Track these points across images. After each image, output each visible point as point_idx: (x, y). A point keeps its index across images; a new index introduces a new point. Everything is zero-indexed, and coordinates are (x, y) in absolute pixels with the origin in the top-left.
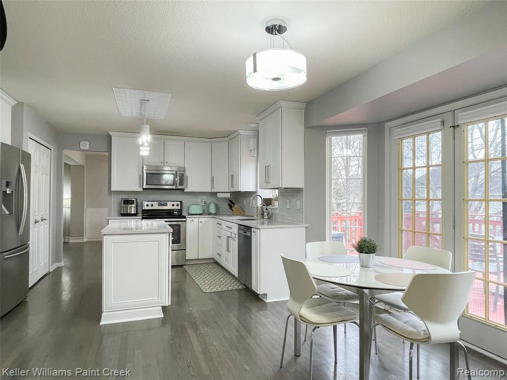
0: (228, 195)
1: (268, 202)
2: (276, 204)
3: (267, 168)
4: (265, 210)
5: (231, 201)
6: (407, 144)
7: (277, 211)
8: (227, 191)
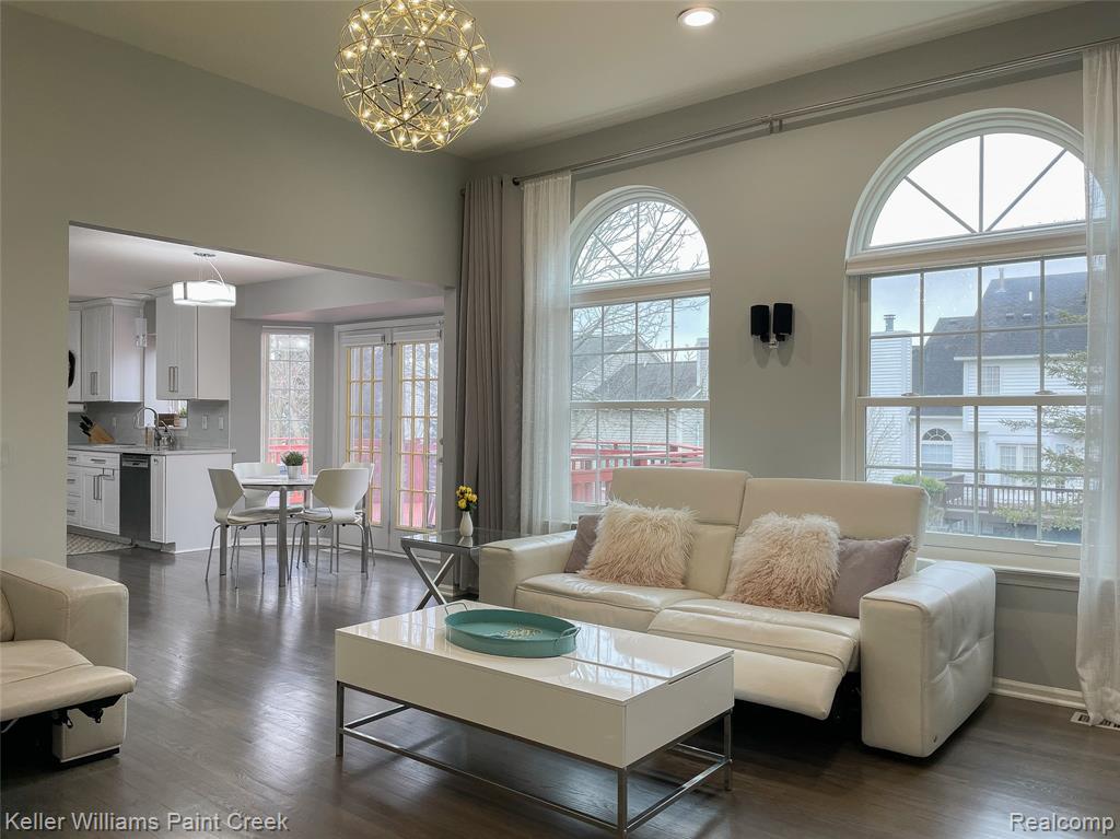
0: (80, 408)
1: (165, 420)
2: (183, 423)
3: (173, 371)
4: (161, 432)
5: (85, 419)
6: (356, 352)
7: (186, 434)
8: (79, 400)
